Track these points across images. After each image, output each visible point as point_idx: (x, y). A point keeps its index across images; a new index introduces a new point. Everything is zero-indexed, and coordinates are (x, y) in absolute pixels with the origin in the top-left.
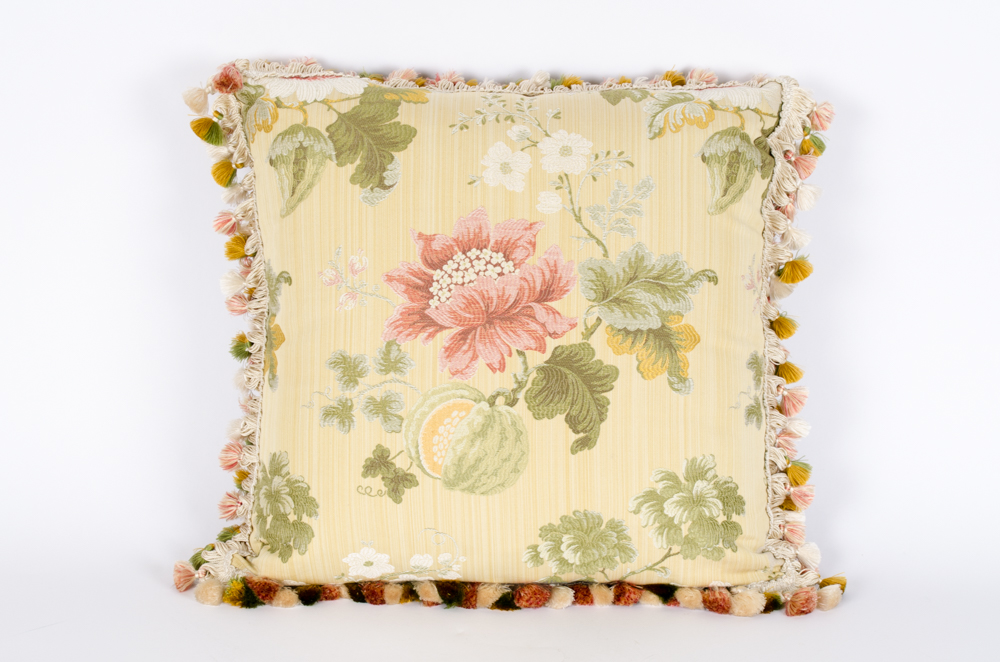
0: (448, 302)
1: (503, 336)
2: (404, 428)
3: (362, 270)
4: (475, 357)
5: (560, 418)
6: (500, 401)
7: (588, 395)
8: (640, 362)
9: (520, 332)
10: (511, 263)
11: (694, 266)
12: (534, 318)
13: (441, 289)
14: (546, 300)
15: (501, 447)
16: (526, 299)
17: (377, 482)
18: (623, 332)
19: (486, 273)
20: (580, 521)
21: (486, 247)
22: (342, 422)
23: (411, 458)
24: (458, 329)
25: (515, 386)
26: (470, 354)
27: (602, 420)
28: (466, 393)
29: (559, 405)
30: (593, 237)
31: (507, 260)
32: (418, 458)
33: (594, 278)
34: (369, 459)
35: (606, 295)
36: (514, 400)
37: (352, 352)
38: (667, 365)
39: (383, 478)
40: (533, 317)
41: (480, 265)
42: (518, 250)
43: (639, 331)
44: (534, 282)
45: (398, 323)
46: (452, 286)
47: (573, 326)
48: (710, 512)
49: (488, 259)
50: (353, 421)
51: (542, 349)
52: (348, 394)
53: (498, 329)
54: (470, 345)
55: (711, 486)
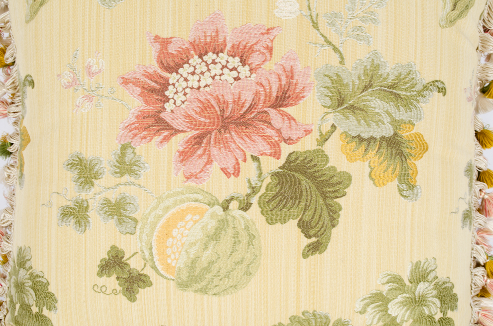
0: (183, 106)
1: (238, 141)
2: (138, 230)
3: (99, 72)
4: (209, 162)
5: (292, 224)
6: (234, 205)
7: (321, 201)
8: (372, 169)
9: (255, 137)
10: (247, 68)
11: (426, 76)
12: (270, 123)
13: (176, 93)
14: (280, 106)
15: (234, 250)
16: (261, 104)
17: (111, 282)
18: (357, 139)
19: (222, 77)
20: (308, 321)
21: (222, 51)
22: (78, 223)
23: (145, 259)
24: (194, 133)
25: (249, 191)
26: (205, 158)
27: (333, 225)
28: (200, 197)
29: (292, 210)
30: (330, 43)
31: (244, 65)
32: (152, 259)
33: (330, 85)
34: (105, 259)
35: (341, 102)
36: (247, 205)
37: (88, 154)
38: (397, 172)
39: (118, 278)
40: (268, 123)
41: (216, 69)
42: (255, 55)
43: (372, 139)
44: (270, 87)
45: (133, 126)
46: (188, 90)
47: (308, 132)
48: (430, 310)
49: (224, 63)
50: (88, 222)
51: (276, 154)
52: (84, 195)
53: (233, 134)
54: (205, 150)
55: (432, 287)
